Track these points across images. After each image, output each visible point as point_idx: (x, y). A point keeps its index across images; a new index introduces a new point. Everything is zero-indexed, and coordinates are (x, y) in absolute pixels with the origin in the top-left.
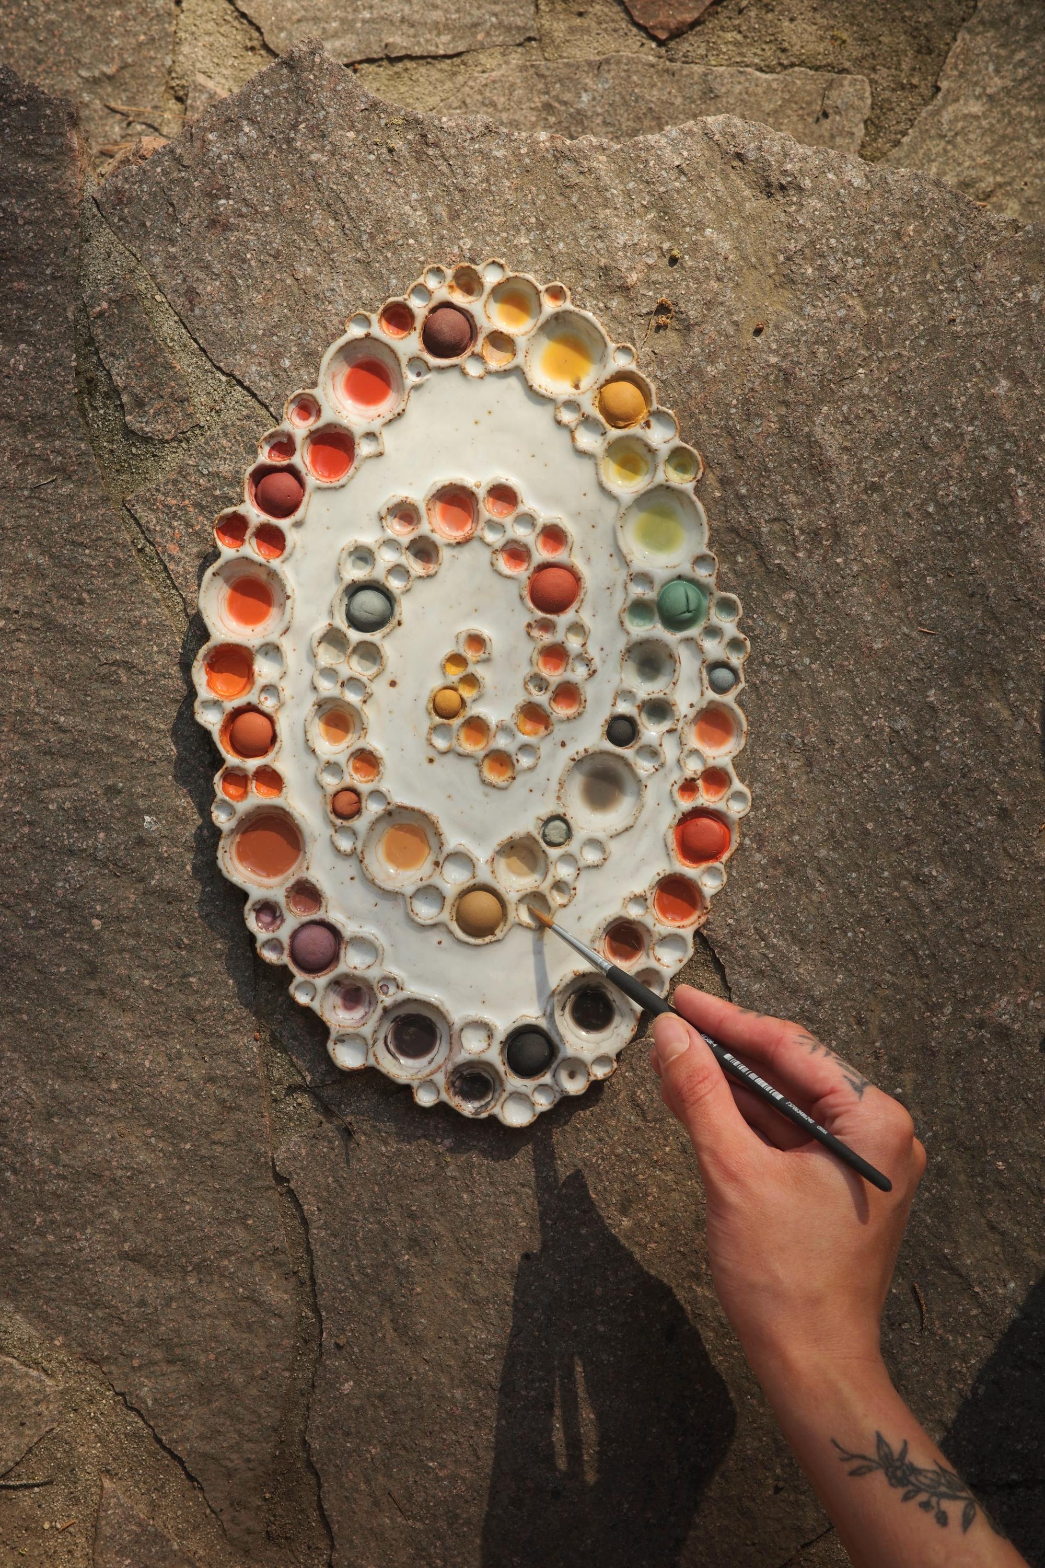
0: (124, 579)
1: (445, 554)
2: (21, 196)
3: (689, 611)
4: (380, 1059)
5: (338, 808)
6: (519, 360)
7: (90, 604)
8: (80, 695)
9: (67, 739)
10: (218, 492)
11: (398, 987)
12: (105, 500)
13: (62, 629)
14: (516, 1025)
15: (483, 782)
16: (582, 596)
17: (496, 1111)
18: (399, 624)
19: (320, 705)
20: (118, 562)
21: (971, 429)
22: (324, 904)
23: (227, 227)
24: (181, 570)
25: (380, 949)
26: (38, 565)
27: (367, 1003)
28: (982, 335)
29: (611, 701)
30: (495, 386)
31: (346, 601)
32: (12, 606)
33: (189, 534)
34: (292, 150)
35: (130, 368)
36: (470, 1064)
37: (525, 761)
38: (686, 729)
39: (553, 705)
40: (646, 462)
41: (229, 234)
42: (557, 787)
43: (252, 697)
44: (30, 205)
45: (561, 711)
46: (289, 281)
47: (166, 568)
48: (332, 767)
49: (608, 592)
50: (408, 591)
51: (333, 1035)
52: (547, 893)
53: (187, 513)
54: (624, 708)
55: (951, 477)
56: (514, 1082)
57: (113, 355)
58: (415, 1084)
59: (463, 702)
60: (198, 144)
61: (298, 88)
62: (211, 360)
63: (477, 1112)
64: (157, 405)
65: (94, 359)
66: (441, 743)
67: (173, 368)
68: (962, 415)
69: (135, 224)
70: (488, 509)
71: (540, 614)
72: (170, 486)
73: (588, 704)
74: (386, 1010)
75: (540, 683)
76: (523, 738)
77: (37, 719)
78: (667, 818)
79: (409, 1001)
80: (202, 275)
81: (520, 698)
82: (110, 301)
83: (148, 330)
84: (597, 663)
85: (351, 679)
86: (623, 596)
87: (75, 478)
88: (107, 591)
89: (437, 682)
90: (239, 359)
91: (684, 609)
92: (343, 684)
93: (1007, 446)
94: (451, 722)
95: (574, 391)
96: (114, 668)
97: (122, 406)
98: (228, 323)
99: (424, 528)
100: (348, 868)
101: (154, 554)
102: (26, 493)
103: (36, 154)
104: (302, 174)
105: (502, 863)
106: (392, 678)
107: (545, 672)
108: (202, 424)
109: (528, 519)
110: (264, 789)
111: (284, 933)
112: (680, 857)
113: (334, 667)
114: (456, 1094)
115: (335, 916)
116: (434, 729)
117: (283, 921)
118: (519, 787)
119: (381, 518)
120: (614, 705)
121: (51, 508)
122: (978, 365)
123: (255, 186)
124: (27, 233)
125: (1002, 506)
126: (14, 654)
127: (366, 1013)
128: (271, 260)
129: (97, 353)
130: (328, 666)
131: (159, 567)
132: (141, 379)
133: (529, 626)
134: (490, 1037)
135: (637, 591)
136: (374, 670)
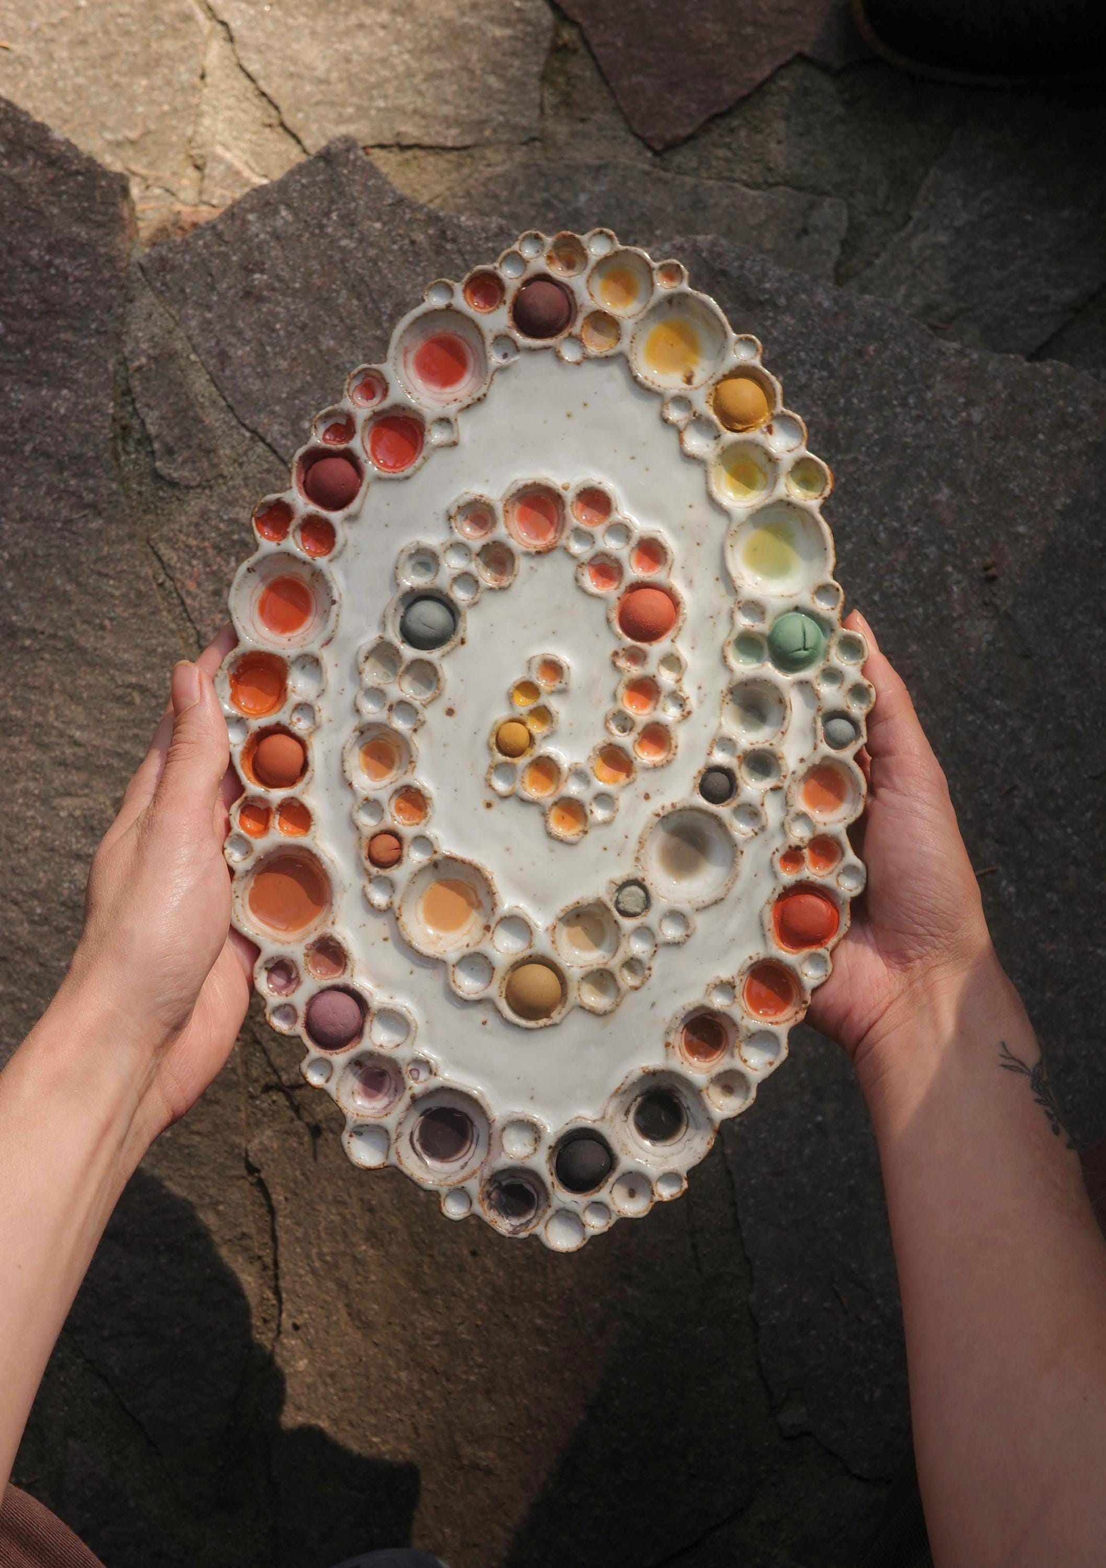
0: (144, 610)
1: (522, 564)
2: (73, 257)
3: (805, 649)
4: (403, 1158)
5: (375, 853)
6: (624, 345)
7: (111, 631)
8: (96, 712)
9: (81, 752)
10: (236, 537)
11: (431, 1072)
12: (131, 537)
13: (83, 651)
14: (568, 1128)
15: (549, 835)
16: (680, 623)
17: (539, 1230)
18: (463, 642)
19: (362, 731)
20: (140, 595)
21: (915, 529)
22: (350, 966)
23: (260, 299)
24: (197, 605)
25: (413, 1025)
26: (65, 592)
27: (392, 1090)
28: (929, 447)
29: (706, 749)
30: (593, 375)
31: (401, 611)
32: (39, 627)
33: (207, 574)
34: (324, 235)
35: (162, 418)
36: (512, 1172)
37: (599, 814)
38: (794, 788)
39: (638, 750)
40: (765, 474)
41: (260, 305)
42: (637, 846)
43: (282, 716)
44: (80, 265)
45: (645, 757)
46: (313, 351)
47: (183, 603)
48: (372, 805)
49: (711, 621)
50: (475, 604)
51: (349, 1126)
52: (616, 971)
53: (206, 553)
54: (720, 758)
55: (896, 571)
56: (562, 1197)
57: (148, 405)
58: (444, 1191)
59: (531, 738)
60: (238, 223)
61: (333, 180)
62: (237, 417)
63: (515, 1231)
64: (186, 454)
65: (130, 409)
66: (501, 786)
67: (202, 421)
68: (909, 516)
69: (176, 290)
70: (576, 517)
71: (629, 641)
72: (192, 529)
73: (680, 750)
74: (414, 1099)
75: (625, 723)
76: (601, 785)
77: (54, 732)
78: (766, 891)
79: (444, 1090)
80: (233, 340)
81: (599, 739)
82: (150, 357)
83: (181, 385)
84: (692, 703)
85: (402, 703)
86: (728, 628)
87: (105, 514)
88: (127, 619)
89: (501, 713)
90: (263, 418)
91: (801, 646)
92: (391, 708)
93: (946, 547)
94: (515, 760)
95: (686, 386)
96: (129, 690)
97: (153, 452)
98: (255, 385)
99: (501, 532)
100: (380, 927)
101: (172, 589)
102: (59, 525)
103: (90, 220)
104: (331, 257)
105: (564, 934)
106: (449, 704)
107: (631, 710)
108: (225, 473)
109: (622, 530)
110: (287, 826)
111: (300, 998)
112: (777, 939)
113: (382, 687)
114: (491, 1207)
115: (362, 982)
116: (496, 768)
117: (299, 983)
118: (592, 843)
119: (450, 518)
120: (709, 754)
121: (81, 540)
122: (924, 474)
123: (287, 264)
124: (76, 290)
125: (938, 599)
126: (37, 671)
127: (390, 1103)
128: (298, 331)
129: (133, 402)
130: (375, 685)
131: (176, 601)
132: (172, 429)
133: (616, 654)
134: (537, 1139)
135: (744, 622)
136: (429, 695)
